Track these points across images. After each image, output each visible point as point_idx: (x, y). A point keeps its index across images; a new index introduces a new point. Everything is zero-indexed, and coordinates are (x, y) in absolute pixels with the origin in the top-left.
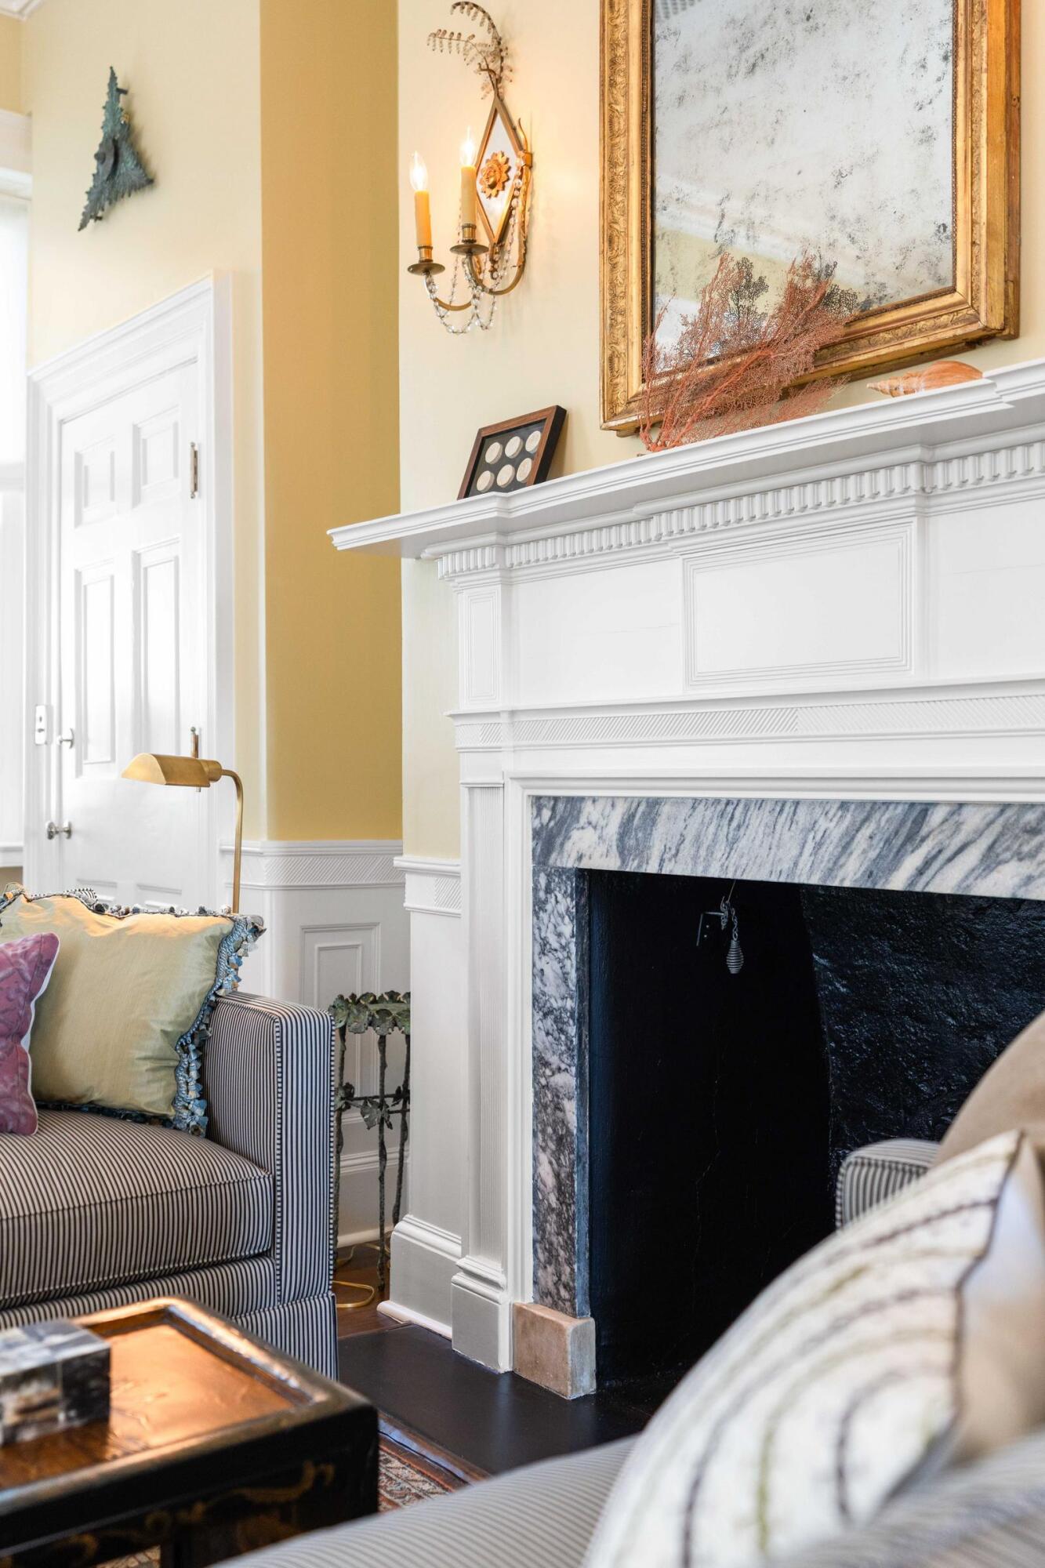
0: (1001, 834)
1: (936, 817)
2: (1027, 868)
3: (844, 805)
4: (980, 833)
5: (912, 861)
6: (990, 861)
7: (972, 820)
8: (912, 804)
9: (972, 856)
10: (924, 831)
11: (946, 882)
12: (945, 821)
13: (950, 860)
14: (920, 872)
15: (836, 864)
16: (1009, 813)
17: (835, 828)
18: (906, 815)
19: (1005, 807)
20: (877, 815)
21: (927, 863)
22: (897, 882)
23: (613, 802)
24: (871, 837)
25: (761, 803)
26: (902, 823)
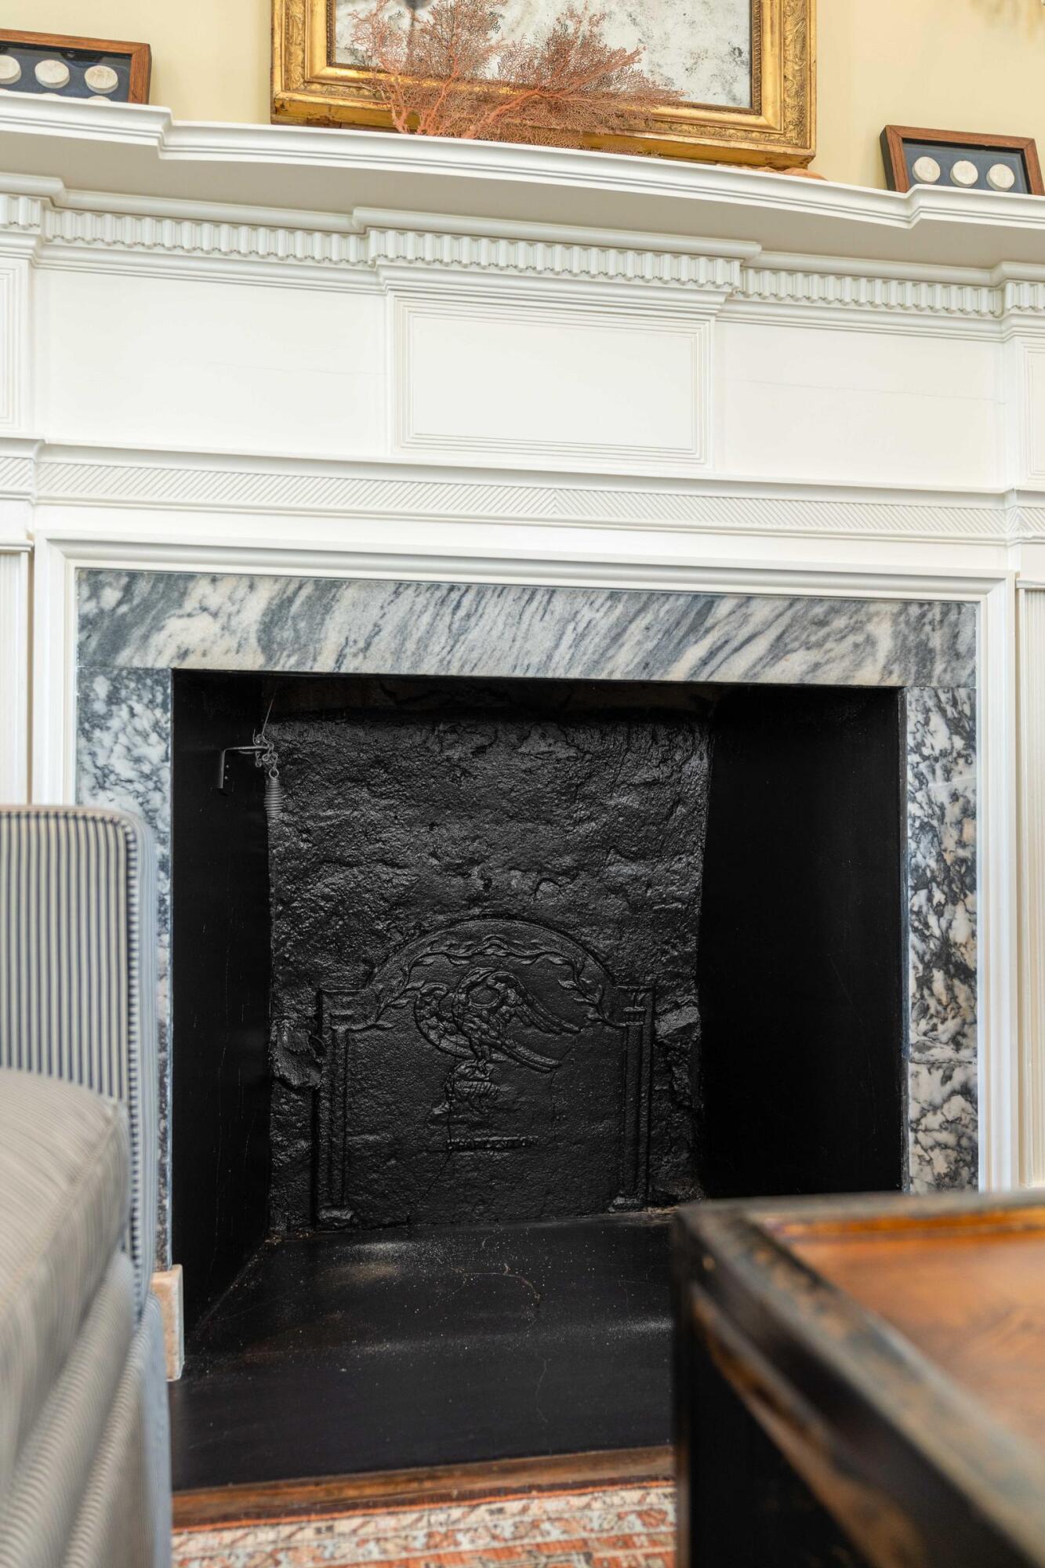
0: (790, 626)
1: (723, 609)
2: (814, 656)
3: (614, 595)
4: (768, 625)
5: (695, 653)
6: (779, 650)
7: (760, 612)
8: (696, 596)
9: (760, 647)
10: (709, 622)
11: (733, 671)
12: (733, 612)
13: (737, 650)
14: (704, 662)
15: (603, 656)
16: (798, 606)
17: (604, 620)
18: (689, 606)
19: (794, 600)
20: (656, 606)
21: (712, 654)
22: (679, 672)
23: (252, 582)
24: (647, 628)
25: (502, 589)
26: (685, 614)
